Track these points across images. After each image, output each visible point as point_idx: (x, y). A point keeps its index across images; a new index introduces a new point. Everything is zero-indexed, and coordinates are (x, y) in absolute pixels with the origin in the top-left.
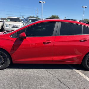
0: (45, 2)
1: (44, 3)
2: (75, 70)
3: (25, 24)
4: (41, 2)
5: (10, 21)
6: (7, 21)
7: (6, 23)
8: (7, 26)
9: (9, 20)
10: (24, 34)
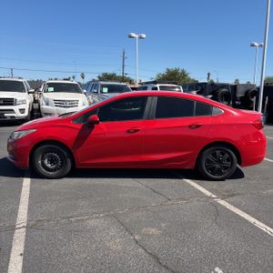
0: (144, 36)
1: (141, 38)
2: (188, 181)
3: (90, 97)
4: (133, 35)
5: (55, 91)
6: (47, 91)
7: (45, 95)
8: (47, 104)
9: (52, 89)
10: (95, 118)
